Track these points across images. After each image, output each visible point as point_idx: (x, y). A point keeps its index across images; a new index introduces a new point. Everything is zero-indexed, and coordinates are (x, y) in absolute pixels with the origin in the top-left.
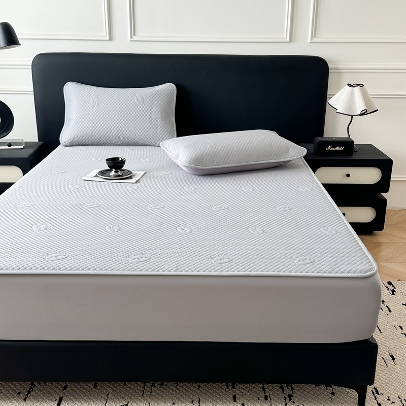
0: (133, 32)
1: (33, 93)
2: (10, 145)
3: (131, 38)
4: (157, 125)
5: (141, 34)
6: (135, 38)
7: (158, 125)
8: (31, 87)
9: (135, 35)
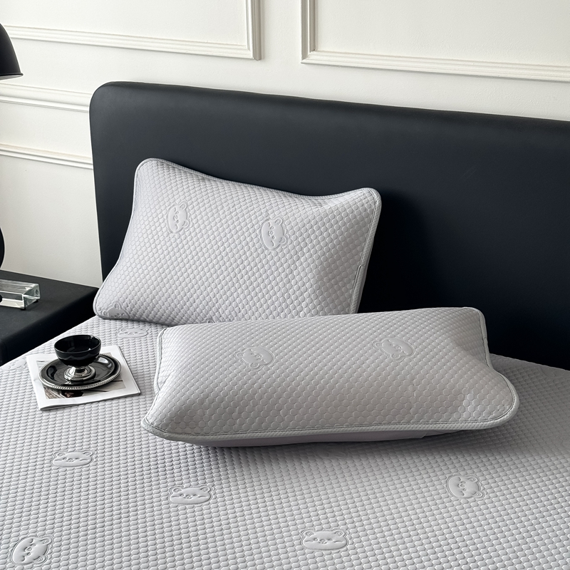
0: (310, 40)
1: (92, 167)
3: (304, 56)
4: (300, 304)
5: (330, 47)
6: (313, 57)
7: (303, 304)
8: (87, 154)
9: (314, 49)
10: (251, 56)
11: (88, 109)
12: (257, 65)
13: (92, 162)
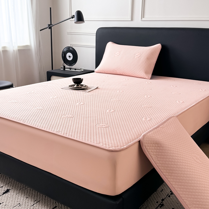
0: (143, 16)
1: (95, 47)
2: (75, 69)
3: (141, 19)
5: (147, 17)
6: (143, 19)
8: (94, 44)
9: (143, 17)
10: (130, 20)
11: (95, 34)
12: (132, 22)
13: (95, 46)
